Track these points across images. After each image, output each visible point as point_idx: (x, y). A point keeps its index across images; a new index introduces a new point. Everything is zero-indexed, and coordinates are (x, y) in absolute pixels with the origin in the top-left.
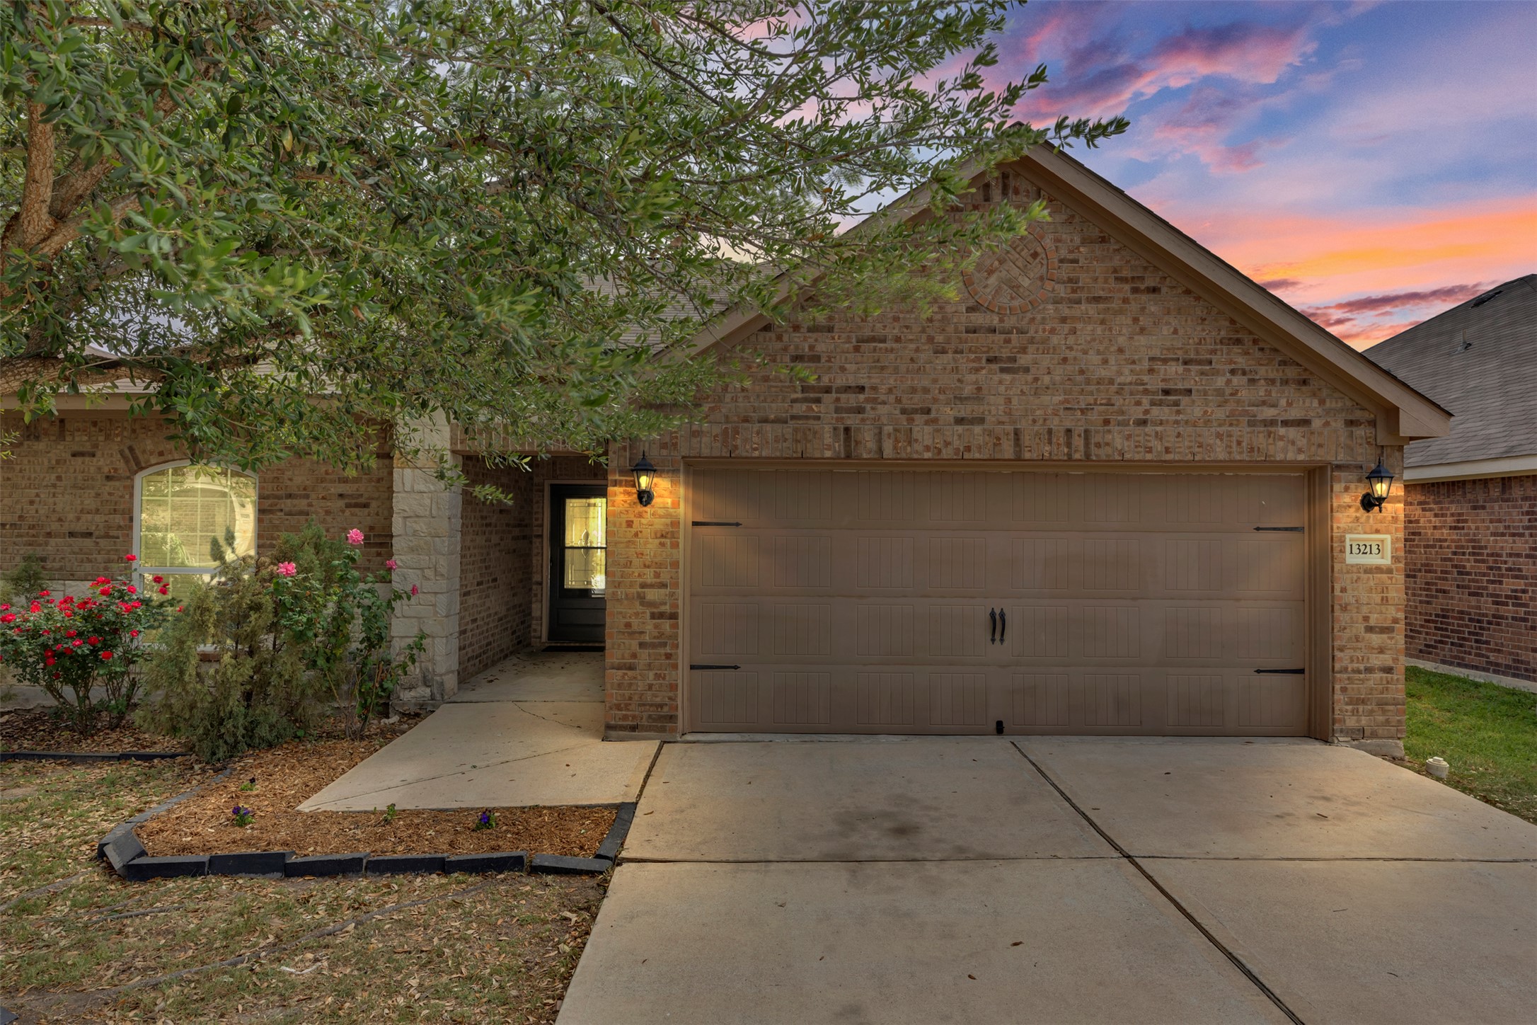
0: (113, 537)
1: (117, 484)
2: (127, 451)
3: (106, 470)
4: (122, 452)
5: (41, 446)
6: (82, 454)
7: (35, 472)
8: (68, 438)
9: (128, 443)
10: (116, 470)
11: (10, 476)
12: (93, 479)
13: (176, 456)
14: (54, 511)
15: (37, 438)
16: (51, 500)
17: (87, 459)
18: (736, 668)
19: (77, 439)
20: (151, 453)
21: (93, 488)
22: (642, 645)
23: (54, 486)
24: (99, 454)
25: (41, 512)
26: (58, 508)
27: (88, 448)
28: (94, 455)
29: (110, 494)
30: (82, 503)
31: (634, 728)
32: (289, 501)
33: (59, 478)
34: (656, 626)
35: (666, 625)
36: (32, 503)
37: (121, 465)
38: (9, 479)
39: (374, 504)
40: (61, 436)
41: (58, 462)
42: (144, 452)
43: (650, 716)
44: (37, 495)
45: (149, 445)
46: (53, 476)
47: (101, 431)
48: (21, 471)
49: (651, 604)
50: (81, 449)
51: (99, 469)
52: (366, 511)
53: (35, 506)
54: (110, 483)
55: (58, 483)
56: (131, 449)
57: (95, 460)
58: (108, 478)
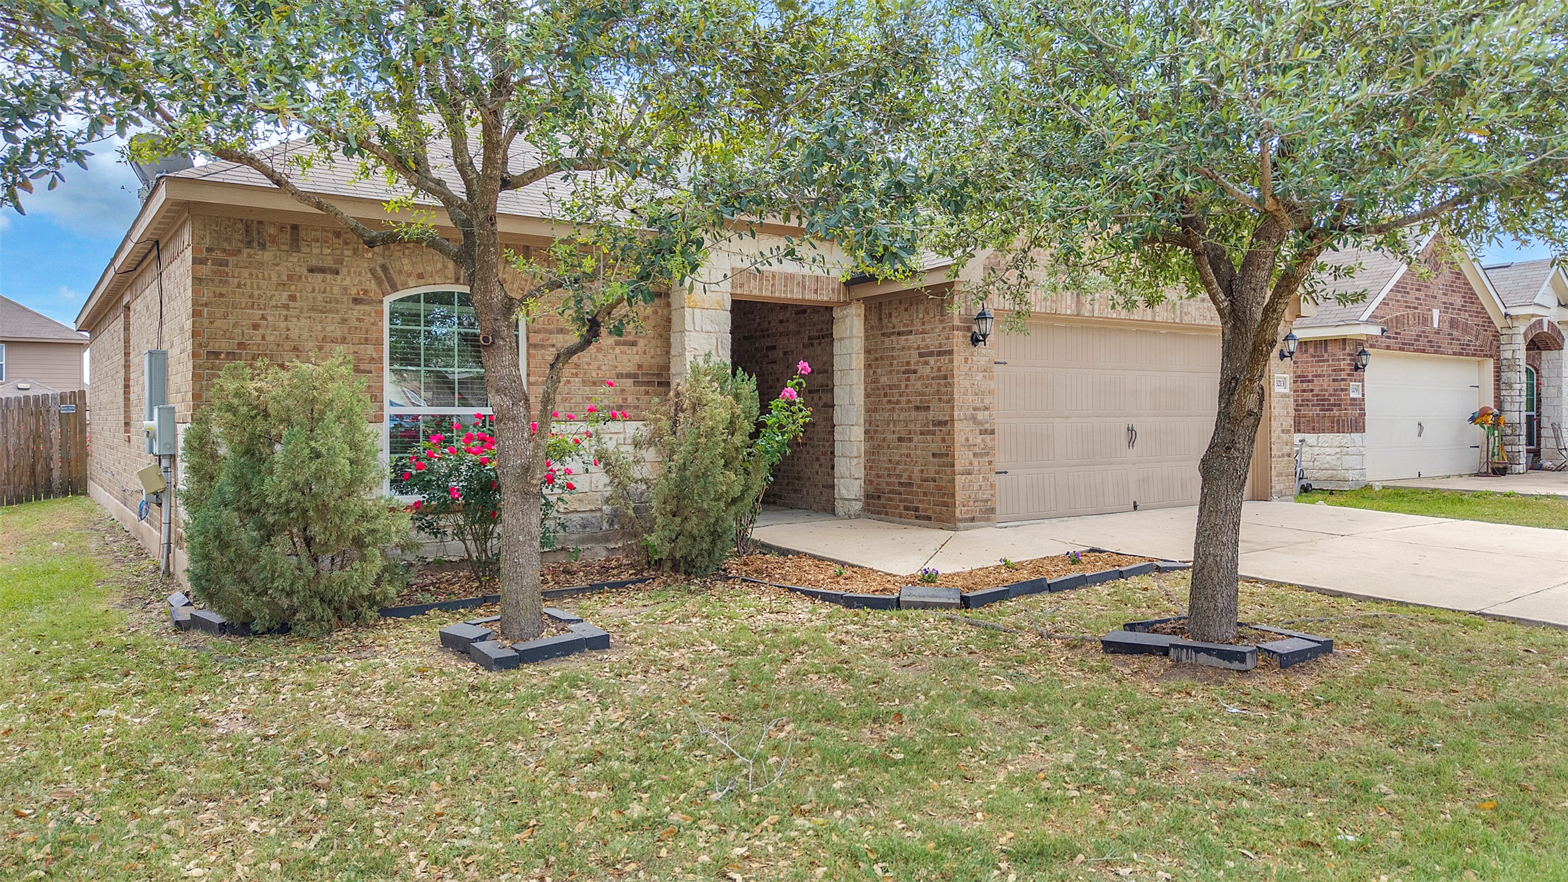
0: (365, 371)
1: (367, 308)
2: (379, 270)
3: (354, 291)
4: (373, 272)
5: (267, 256)
6: (322, 270)
7: (259, 288)
8: (304, 249)
9: (381, 260)
10: (366, 292)
11: (224, 291)
12: (337, 301)
13: (438, 280)
14: (287, 338)
15: (263, 246)
16: (283, 325)
17: (329, 276)
18: (1006, 473)
19: (315, 251)
20: (409, 275)
21: (337, 312)
22: (975, 455)
23: (286, 307)
24: (344, 271)
25: (270, 338)
26: (294, 334)
27: (329, 263)
28: (337, 273)
29: (358, 320)
30: (324, 329)
31: (973, 520)
32: (560, 336)
33: (292, 298)
34: (983, 441)
35: (988, 438)
36: (256, 327)
37: (372, 286)
38: (221, 295)
39: (641, 343)
40: (295, 245)
41: (290, 277)
42: (400, 272)
43: (981, 510)
44: (263, 318)
45: (406, 265)
46: (285, 295)
47: (347, 244)
48: (239, 286)
49: (980, 423)
50: (321, 264)
51: (346, 289)
52: (635, 349)
53: (261, 331)
54: (357, 307)
55: (292, 304)
56: (384, 268)
57: (339, 278)
58: (356, 301)
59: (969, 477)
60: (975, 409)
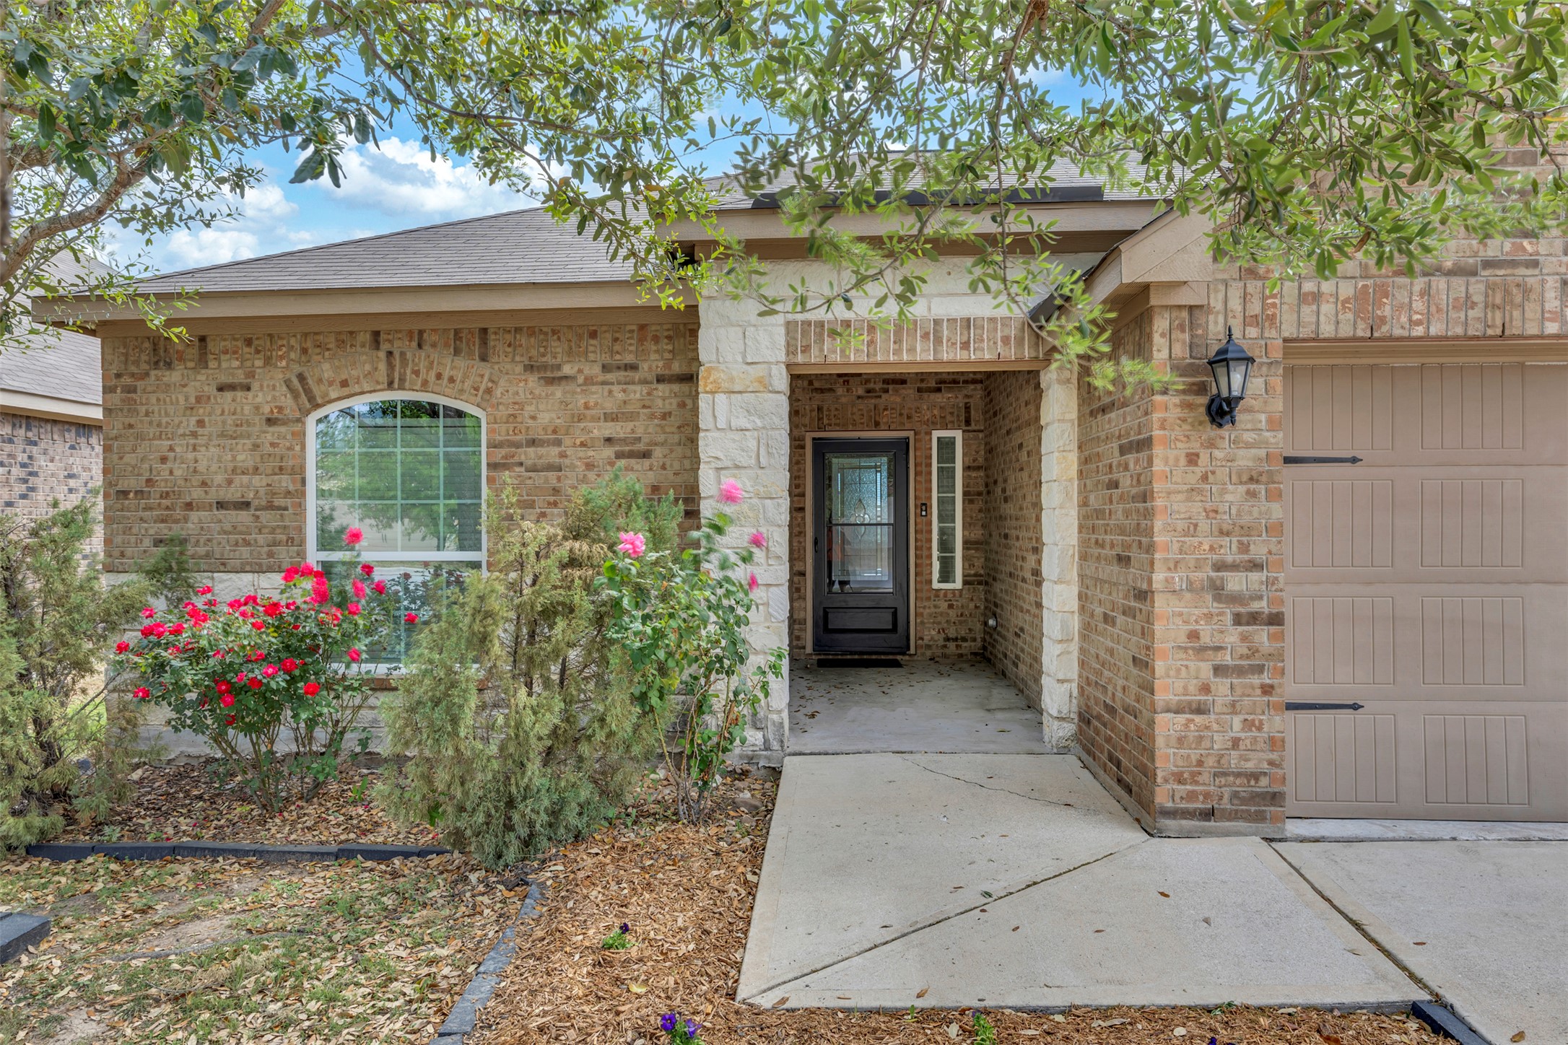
0: (279, 508)
1: (283, 429)
2: (295, 382)
3: (266, 409)
4: (288, 383)
5: (174, 376)
6: (232, 387)
7: (167, 414)
8: (212, 364)
9: (297, 368)
10: (280, 409)
11: (132, 421)
12: (249, 424)
13: (366, 387)
14: (195, 471)
15: (169, 365)
16: (191, 456)
17: (239, 394)
18: (1355, 707)
19: (224, 365)
20: (331, 383)
21: (249, 437)
22: (1219, 670)
23: (194, 434)
24: (255, 386)
25: (178, 473)
26: (202, 467)
27: (240, 377)
28: (249, 389)
29: (272, 445)
30: (234, 458)
31: (1209, 814)
32: (531, 450)
33: (201, 423)
34: (1244, 638)
35: (1262, 635)
36: (164, 460)
37: (288, 402)
38: (131, 426)
39: (658, 452)
40: (202, 361)
41: (198, 399)
42: (320, 381)
43: (1235, 795)
44: (171, 449)
45: (327, 370)
46: (193, 420)
47: (258, 352)
48: (147, 414)
49: (1235, 599)
50: (230, 380)
51: (257, 408)
52: (647, 462)
53: (169, 465)
54: (271, 429)
55: (200, 431)
56: (301, 378)
57: (250, 394)
58: (270, 421)
59: (1199, 719)
60: (1220, 567)
